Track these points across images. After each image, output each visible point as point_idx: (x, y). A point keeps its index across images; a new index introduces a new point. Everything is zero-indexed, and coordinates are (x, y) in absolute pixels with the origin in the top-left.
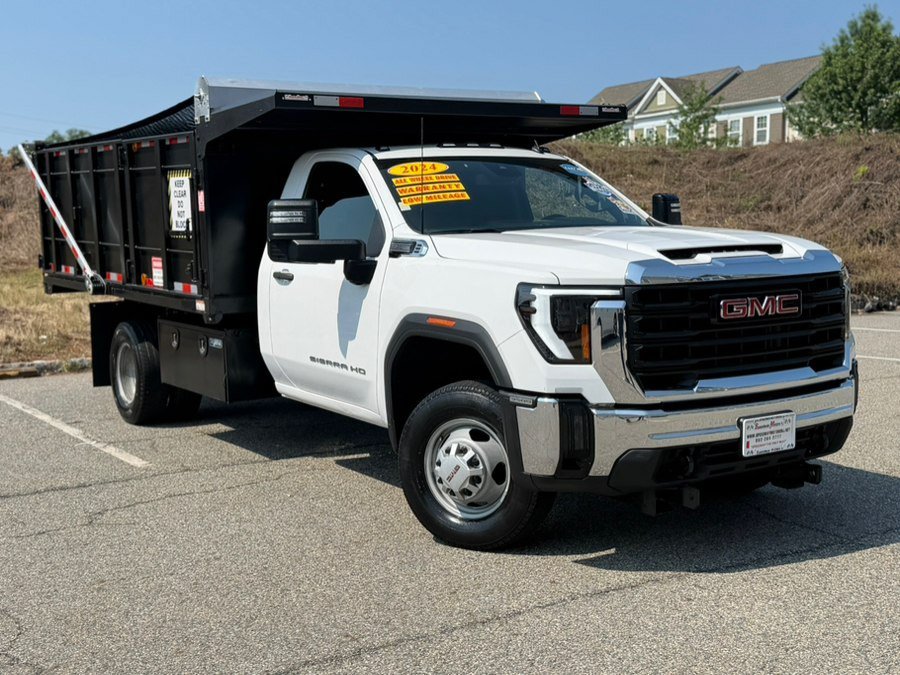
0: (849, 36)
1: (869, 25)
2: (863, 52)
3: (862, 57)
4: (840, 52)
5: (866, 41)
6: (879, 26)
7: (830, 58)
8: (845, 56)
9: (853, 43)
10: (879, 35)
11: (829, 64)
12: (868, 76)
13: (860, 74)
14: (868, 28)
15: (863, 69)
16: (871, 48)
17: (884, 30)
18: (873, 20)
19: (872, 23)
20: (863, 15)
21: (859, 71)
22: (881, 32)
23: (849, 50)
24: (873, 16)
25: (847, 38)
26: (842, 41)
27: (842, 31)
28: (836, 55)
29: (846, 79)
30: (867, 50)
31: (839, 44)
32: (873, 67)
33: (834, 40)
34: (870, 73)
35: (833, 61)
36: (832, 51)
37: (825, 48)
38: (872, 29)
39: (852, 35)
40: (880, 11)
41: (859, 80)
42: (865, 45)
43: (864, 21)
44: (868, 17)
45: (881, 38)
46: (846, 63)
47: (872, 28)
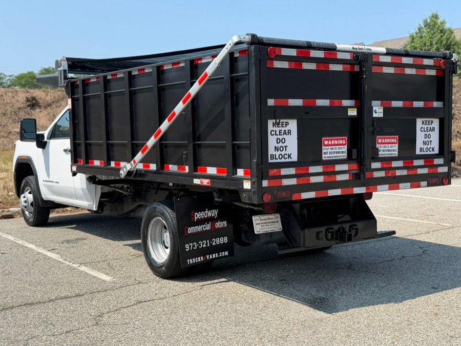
0: (423, 27)
1: (434, 21)
2: (430, 36)
3: (430, 38)
4: (419, 35)
5: (432, 29)
6: (439, 21)
7: (413, 39)
8: (421, 37)
9: (425, 30)
10: (439, 27)
11: (413, 41)
12: (434, 49)
13: (429, 47)
14: (433, 23)
15: (431, 44)
16: (435, 33)
17: (441, 23)
18: (436, 18)
19: (435, 20)
20: (431, 16)
22: (440, 25)
23: (423, 34)
24: (436, 17)
25: (422, 28)
26: (419, 30)
27: (419, 25)
28: (417, 37)
30: (432, 34)
31: (418, 31)
32: (436, 44)
33: (415, 29)
34: (435, 46)
35: (415, 40)
36: (415, 35)
37: (411, 33)
38: (435, 24)
39: (425, 27)
40: (439, 14)
42: (432, 32)
43: (431, 19)
44: (433, 17)
45: (440, 28)
46: (422, 42)
47: (435, 22)
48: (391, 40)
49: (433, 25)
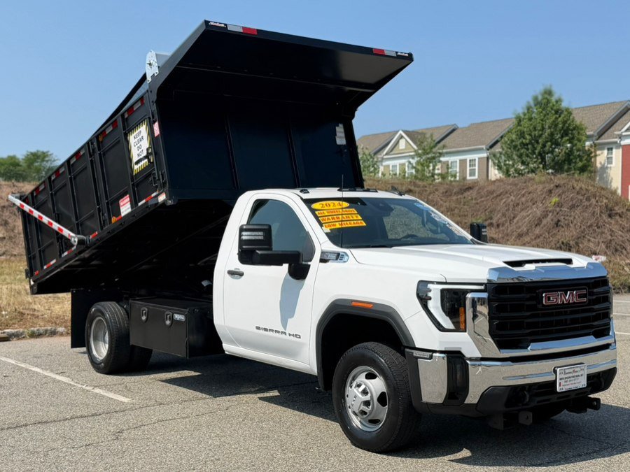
0: (533, 105)
1: (546, 98)
2: (542, 117)
3: (542, 120)
4: (527, 117)
5: (544, 109)
6: (553, 99)
7: (520, 121)
8: (530, 119)
9: (535, 110)
10: (554, 105)
11: (519, 124)
12: (546, 134)
13: (541, 132)
14: (545, 101)
15: (543, 129)
16: (548, 114)
17: (557, 102)
18: (549, 95)
19: (548, 97)
20: (542, 91)
21: (540, 130)
22: (555, 103)
23: (533, 115)
24: (549, 93)
25: (531, 107)
26: (528, 109)
27: (528, 102)
28: (524, 119)
29: (530, 135)
30: (545, 116)
31: (526, 111)
32: (550, 128)
33: (523, 108)
34: (548, 131)
35: (522, 123)
36: (522, 116)
37: (517, 113)
38: (548, 102)
39: (535, 105)
40: (554, 89)
41: (540, 136)
42: (544, 112)
43: (543, 96)
44: (545, 93)
45: (555, 108)
46: (531, 125)
47: (548, 100)
48: (493, 122)
49: (546, 104)
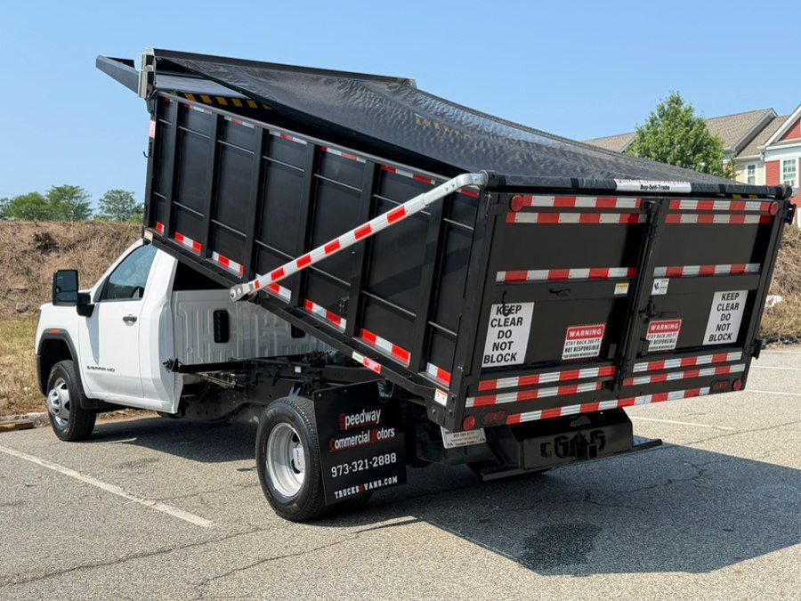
0: (658, 117)
1: (674, 107)
2: (670, 131)
3: (669, 134)
4: (651, 130)
5: (672, 121)
6: (682, 108)
7: (643, 136)
8: (655, 133)
9: (661, 123)
10: (683, 116)
11: (642, 139)
12: (675, 150)
13: (669, 149)
14: (672, 111)
15: (672, 144)
16: (677, 127)
17: (686, 111)
19: (676, 106)
20: (669, 100)
21: (667, 146)
22: (684, 114)
23: (658, 129)
24: (678, 101)
25: (656, 118)
26: (652, 121)
27: (652, 114)
28: (648, 133)
29: (656, 152)
30: (673, 129)
31: (650, 124)
32: (679, 143)
33: (646, 120)
34: (678, 147)
35: (646, 138)
36: (645, 129)
37: (639, 127)
38: (677, 112)
39: (661, 117)
40: (682, 97)
41: (668, 153)
42: (672, 124)
43: (670, 105)
44: (673, 101)
45: (685, 119)
46: (657, 140)
47: (676, 110)
49: (673, 113)
